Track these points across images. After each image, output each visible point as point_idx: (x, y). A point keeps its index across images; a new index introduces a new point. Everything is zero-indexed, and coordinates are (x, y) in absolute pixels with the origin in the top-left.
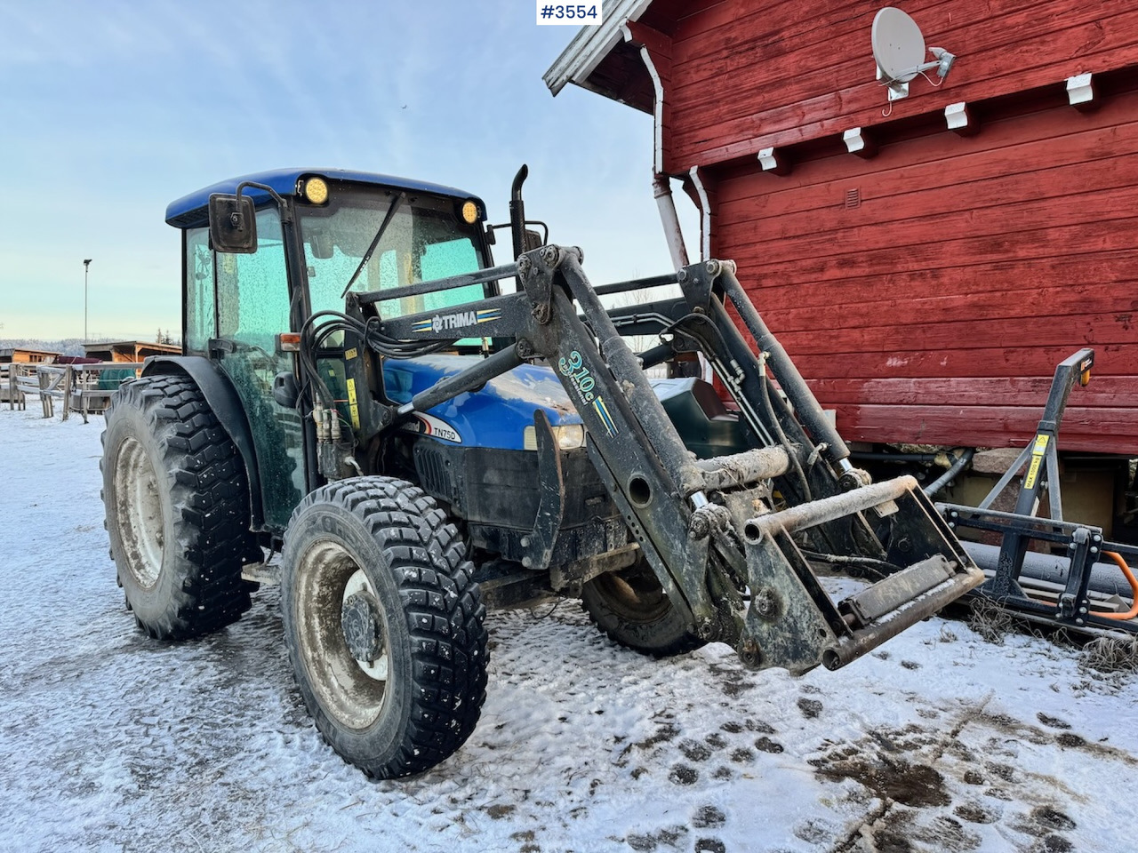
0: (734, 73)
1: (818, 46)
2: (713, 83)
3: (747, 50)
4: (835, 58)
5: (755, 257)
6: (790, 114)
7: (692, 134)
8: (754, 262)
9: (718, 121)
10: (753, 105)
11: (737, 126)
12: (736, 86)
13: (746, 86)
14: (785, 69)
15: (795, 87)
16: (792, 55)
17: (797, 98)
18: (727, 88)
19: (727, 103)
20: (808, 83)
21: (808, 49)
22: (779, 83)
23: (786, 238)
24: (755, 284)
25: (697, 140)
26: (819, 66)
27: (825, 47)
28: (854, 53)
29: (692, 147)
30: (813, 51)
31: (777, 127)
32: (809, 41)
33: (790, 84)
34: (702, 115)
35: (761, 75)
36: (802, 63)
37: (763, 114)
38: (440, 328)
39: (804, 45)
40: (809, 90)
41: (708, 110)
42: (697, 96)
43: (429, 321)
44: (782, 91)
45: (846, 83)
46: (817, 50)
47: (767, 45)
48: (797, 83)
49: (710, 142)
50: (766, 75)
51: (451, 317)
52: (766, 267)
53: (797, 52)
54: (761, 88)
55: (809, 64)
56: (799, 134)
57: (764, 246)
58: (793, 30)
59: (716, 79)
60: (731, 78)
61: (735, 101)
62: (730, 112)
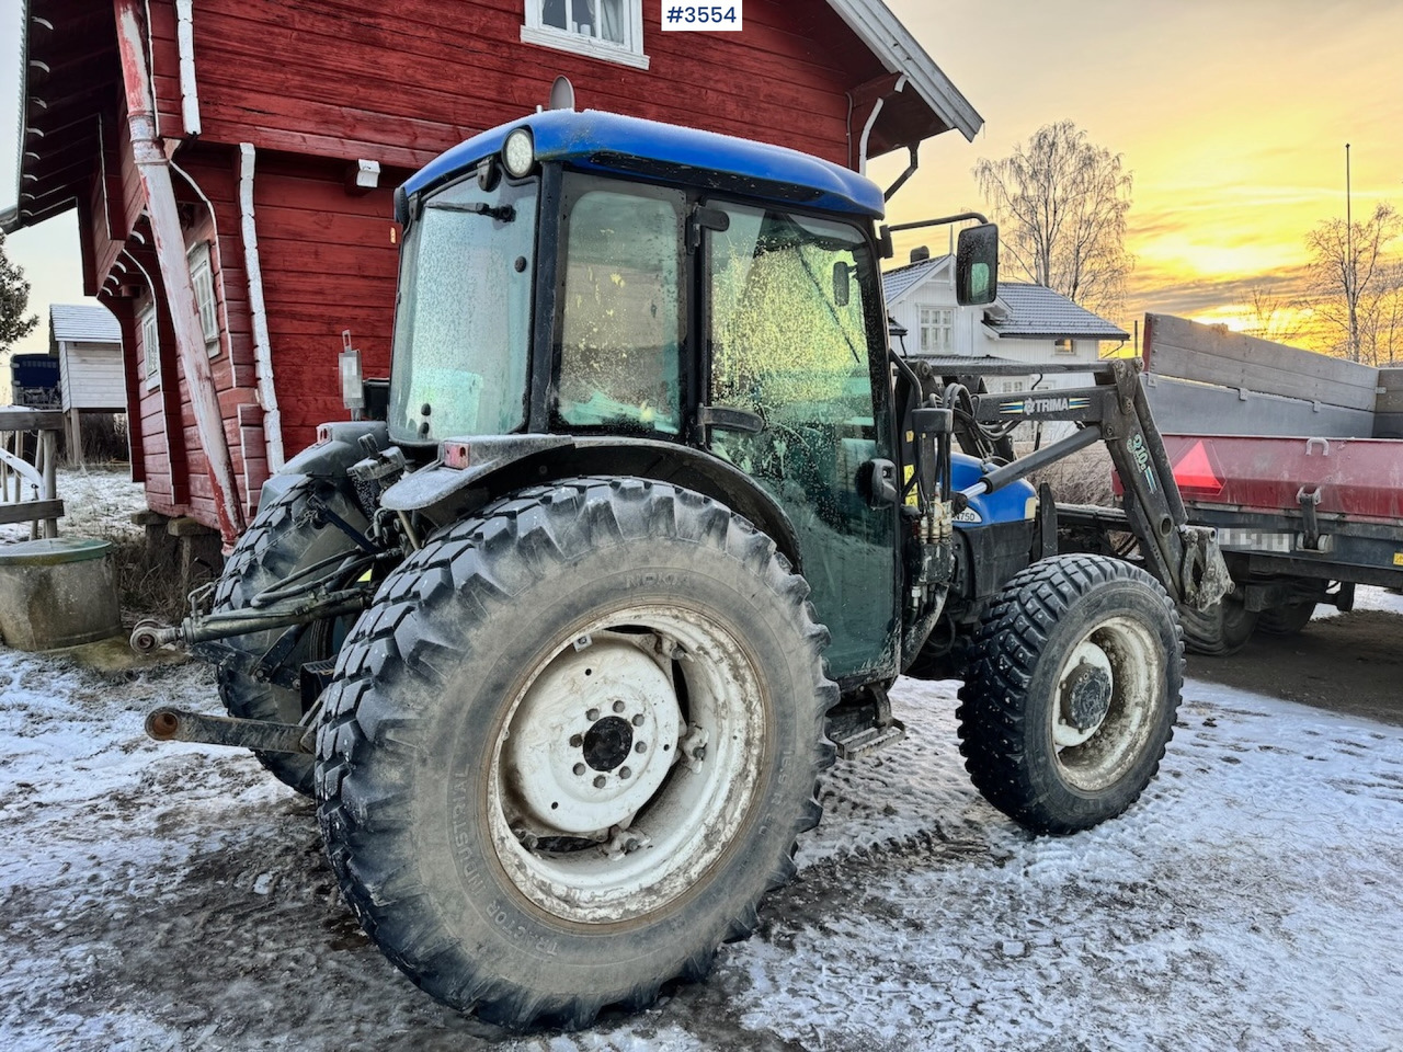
0: (307, 37)
1: (428, 60)
2: (271, 33)
3: (328, 15)
4: (450, 85)
5: (321, 292)
6: (398, 128)
7: (236, 92)
8: (319, 299)
9: (282, 91)
10: (342, 94)
11: (316, 112)
12: (311, 55)
13: (330, 64)
14: (386, 67)
15: (401, 96)
16: (394, 54)
17: (405, 111)
18: (296, 51)
19: (298, 73)
20: (419, 99)
21: (414, 57)
22: (379, 82)
23: (364, 277)
24: (324, 329)
25: (244, 104)
26: (431, 85)
27: (437, 66)
28: (472, 91)
29: (239, 112)
30: (424, 64)
31: (379, 137)
32: (417, 48)
33: (395, 90)
34: (254, 73)
35: (352, 60)
36: (410, 72)
37: (358, 112)
38: (1032, 410)
39: (408, 49)
40: (421, 109)
41: (264, 69)
42: (242, 40)
43: (1021, 403)
44: (385, 94)
45: (465, 120)
46: (431, 65)
47: (358, 24)
48: (406, 93)
49: (270, 118)
50: (357, 62)
51: (1044, 401)
52: (340, 309)
53: (401, 54)
54: (353, 77)
55: (419, 77)
56: (411, 157)
57: (332, 281)
58: (395, 25)
59: (276, 30)
60: (300, 39)
61: (312, 76)
62: (302, 87)
